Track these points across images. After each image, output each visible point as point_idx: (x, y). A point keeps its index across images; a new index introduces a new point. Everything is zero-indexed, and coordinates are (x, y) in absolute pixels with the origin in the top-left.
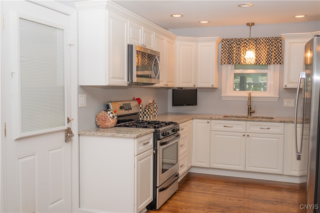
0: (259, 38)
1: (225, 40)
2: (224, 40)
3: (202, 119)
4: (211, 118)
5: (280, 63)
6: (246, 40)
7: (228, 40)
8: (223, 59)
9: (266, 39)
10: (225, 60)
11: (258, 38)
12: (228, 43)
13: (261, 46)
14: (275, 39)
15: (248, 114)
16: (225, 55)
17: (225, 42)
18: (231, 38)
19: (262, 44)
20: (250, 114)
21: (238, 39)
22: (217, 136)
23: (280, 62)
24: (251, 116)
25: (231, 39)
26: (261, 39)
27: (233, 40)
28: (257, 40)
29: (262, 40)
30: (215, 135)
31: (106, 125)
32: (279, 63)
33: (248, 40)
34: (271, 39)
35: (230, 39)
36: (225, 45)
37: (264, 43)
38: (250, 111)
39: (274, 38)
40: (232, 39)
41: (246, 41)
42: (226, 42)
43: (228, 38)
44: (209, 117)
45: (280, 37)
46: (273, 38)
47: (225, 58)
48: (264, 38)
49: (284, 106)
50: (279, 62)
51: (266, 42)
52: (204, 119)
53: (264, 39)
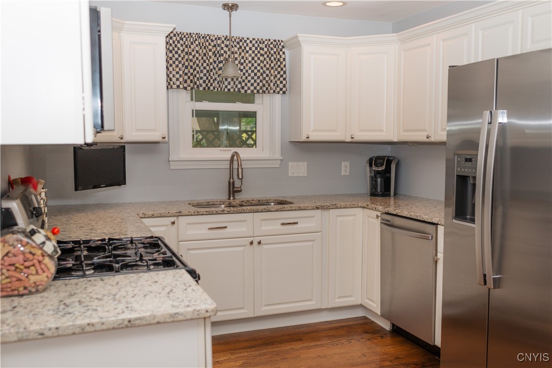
0: (245, 39)
1: (175, 35)
2: (172, 35)
3: (158, 217)
4: (180, 212)
5: (284, 93)
6: (219, 39)
7: (181, 36)
8: (174, 76)
9: (258, 42)
10: (177, 79)
11: (243, 38)
12: (181, 42)
13: (247, 55)
14: (274, 43)
15: (230, 197)
16: (177, 69)
17: (174, 38)
18: (189, 32)
19: (250, 52)
20: (233, 196)
21: (203, 35)
22: (192, 252)
23: (284, 89)
24: (234, 199)
25: (187, 34)
26: (248, 42)
27: (192, 37)
28: (241, 41)
29: (251, 42)
30: (188, 249)
31: (31, 282)
32: (281, 92)
33: (223, 39)
34: (266, 43)
35: (185, 34)
36: (176, 46)
37: (254, 49)
38: (233, 190)
39: (271, 41)
40: (190, 34)
41: (219, 42)
42: (178, 39)
43: (182, 31)
44: (174, 211)
45: (282, 41)
46: (269, 40)
47: (178, 76)
48: (254, 39)
49: (289, 175)
50: (281, 89)
51: (259, 48)
52: (164, 217)
53: (254, 42)
